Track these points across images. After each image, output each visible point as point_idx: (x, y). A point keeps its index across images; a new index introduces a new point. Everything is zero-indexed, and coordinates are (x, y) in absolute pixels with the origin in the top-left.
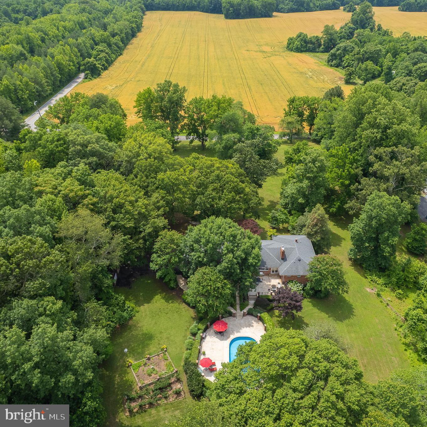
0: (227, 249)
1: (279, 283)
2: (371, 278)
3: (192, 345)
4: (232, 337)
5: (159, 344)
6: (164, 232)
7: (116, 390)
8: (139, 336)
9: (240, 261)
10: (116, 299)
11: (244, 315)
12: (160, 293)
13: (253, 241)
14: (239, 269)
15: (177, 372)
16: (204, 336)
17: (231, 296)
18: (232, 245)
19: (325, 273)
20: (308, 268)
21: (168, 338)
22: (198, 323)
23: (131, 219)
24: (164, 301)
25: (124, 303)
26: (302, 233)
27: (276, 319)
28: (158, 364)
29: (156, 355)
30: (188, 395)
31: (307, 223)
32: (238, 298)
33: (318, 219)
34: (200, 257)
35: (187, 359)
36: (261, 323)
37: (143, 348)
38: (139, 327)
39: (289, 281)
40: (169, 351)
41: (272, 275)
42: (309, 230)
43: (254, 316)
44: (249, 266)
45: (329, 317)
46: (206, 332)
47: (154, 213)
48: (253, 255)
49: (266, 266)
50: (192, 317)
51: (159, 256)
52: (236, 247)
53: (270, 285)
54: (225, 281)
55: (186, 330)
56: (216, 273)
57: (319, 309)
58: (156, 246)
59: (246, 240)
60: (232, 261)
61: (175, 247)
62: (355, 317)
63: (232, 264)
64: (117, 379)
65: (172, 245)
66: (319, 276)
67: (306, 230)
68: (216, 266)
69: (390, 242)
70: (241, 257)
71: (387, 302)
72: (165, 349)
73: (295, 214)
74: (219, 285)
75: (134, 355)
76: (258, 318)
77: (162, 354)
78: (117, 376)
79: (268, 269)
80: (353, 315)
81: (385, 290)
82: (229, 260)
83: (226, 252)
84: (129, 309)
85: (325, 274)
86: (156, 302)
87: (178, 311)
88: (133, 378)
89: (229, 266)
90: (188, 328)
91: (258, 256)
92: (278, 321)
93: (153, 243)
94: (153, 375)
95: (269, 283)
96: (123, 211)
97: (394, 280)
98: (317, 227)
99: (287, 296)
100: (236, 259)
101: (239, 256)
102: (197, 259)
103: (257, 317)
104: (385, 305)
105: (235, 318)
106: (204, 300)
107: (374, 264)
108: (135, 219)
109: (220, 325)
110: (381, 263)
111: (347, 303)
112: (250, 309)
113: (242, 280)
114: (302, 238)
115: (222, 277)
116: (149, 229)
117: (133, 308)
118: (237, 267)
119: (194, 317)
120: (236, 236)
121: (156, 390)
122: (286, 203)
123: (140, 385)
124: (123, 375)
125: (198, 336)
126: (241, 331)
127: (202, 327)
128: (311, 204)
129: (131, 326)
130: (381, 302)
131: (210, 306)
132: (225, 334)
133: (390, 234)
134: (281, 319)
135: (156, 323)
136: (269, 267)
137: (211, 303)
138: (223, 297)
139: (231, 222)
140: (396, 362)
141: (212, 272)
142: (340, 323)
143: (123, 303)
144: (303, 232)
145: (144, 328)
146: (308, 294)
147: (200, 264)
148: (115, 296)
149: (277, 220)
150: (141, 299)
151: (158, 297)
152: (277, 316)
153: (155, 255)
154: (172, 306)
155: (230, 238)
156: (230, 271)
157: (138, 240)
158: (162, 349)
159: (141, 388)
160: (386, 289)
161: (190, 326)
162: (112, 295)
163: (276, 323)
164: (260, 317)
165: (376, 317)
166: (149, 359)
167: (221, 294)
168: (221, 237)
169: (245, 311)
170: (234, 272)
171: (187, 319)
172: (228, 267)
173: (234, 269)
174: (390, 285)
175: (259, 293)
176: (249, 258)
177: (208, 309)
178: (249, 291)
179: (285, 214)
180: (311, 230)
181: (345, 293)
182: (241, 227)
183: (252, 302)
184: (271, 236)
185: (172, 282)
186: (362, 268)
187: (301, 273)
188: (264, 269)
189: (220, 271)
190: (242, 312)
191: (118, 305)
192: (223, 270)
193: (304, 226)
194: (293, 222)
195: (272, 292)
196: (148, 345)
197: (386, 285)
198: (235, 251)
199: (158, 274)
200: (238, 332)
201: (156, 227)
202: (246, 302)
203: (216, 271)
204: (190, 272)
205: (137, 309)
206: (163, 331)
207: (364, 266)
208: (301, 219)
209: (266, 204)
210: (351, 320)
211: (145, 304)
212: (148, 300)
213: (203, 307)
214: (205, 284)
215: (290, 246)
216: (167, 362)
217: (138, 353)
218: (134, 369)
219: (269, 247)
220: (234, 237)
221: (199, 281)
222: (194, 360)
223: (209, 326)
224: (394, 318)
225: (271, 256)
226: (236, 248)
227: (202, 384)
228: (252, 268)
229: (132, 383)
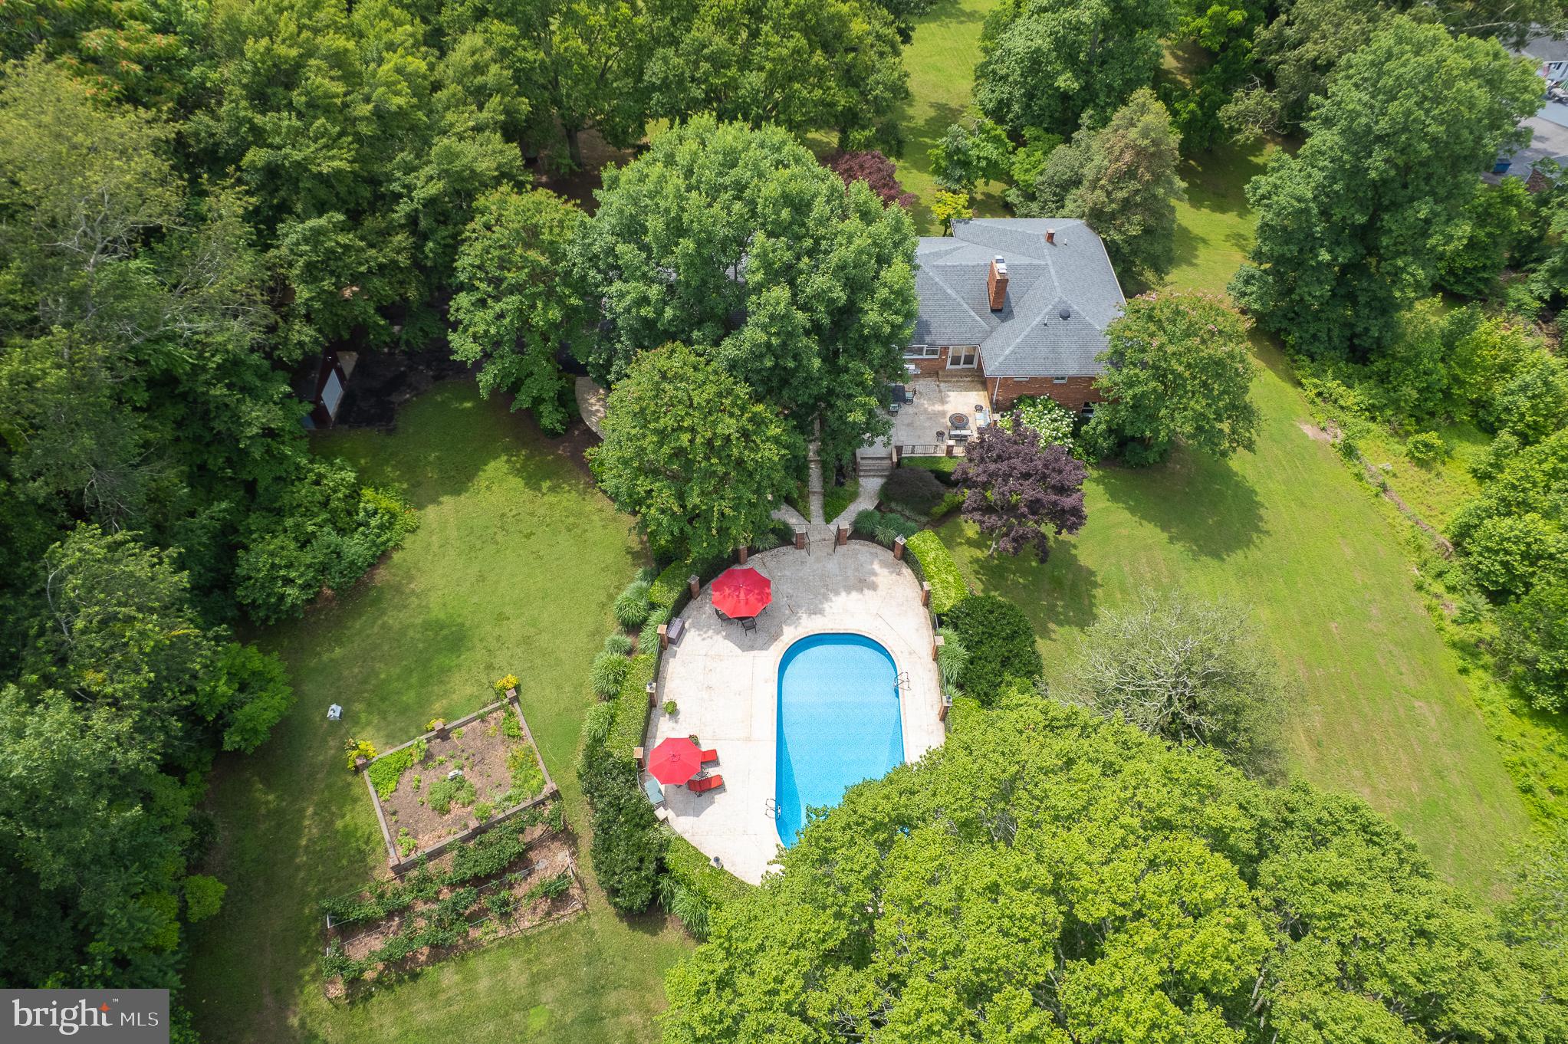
0: (767, 265)
1: (979, 408)
2: (1316, 386)
3: (619, 676)
4: (790, 635)
5: (490, 667)
6: (496, 196)
7: (302, 874)
8: (411, 633)
9: (826, 320)
10: (317, 483)
11: (840, 539)
12: (507, 450)
13: (881, 228)
14: (819, 355)
15: (555, 795)
16: (673, 634)
17: (786, 468)
18: (789, 248)
19: (1181, 369)
20: (1104, 346)
21: (527, 641)
22: (651, 577)
23: (341, 134)
24: (522, 483)
25: (354, 494)
26: (1065, 212)
27: (967, 553)
28: (478, 758)
29: (474, 719)
30: (598, 900)
31: (1089, 172)
32: (814, 471)
33: (1140, 152)
34: (644, 300)
35: (598, 741)
36: (907, 571)
37: (425, 682)
38: (413, 592)
39: (1020, 400)
40: (527, 696)
41: (953, 374)
42: (1100, 195)
43: (880, 543)
44: (866, 339)
45: (1172, 540)
46: (686, 612)
47: (462, 119)
48: (883, 293)
49: (928, 339)
50: (629, 551)
51: (482, 303)
52: (810, 253)
53: (943, 414)
54: (760, 408)
55: (603, 605)
56: (716, 372)
57: (1133, 511)
58: (466, 261)
59: (854, 223)
60: (786, 316)
61: (544, 261)
62: (1267, 540)
63: (790, 335)
64: (311, 827)
65: (533, 254)
66: (1153, 384)
67: (1083, 197)
68: (717, 343)
69: (1432, 241)
70: (832, 301)
71: (1381, 479)
72: (511, 694)
73: (1037, 139)
74: (729, 426)
75: (383, 715)
76: (898, 552)
77: (501, 714)
78: (310, 811)
79: (934, 352)
80: (1258, 530)
81: (1368, 431)
82: (772, 317)
83: (759, 277)
84: (374, 522)
85: (1180, 375)
86: (488, 488)
87: (575, 525)
88: (371, 821)
89: (774, 341)
90: (611, 598)
91: (903, 294)
92: (977, 560)
93: (452, 248)
94: (456, 809)
95: (938, 407)
96: (298, 98)
97: (1410, 392)
98: (1134, 185)
99: (1024, 469)
100: (804, 308)
101: (819, 296)
102: (634, 310)
103: (891, 546)
104: (1375, 490)
105: (803, 552)
106: (666, 493)
107: (1336, 333)
108: (359, 138)
109: (738, 589)
110: (1367, 330)
111: (1237, 484)
112: (864, 516)
113: (833, 400)
114: (1070, 227)
115: (743, 390)
116: (427, 186)
117: (393, 516)
118: (812, 344)
119: (637, 547)
120: (809, 205)
121: (463, 883)
122: (1001, 102)
123: (396, 856)
124: (334, 809)
125: (647, 633)
126: (826, 606)
127: (664, 593)
128: (1102, 99)
129: (381, 591)
130: (1359, 477)
131: (694, 517)
132: (759, 622)
133: (1438, 208)
134: (987, 553)
135: (481, 578)
136: (941, 342)
137: (695, 507)
138: (751, 475)
139: (784, 143)
140: (1433, 721)
141: (696, 369)
142: (1213, 563)
143: (350, 496)
144: (1070, 205)
145: (434, 600)
146: (1091, 449)
147: (650, 335)
148: (310, 470)
149: (966, 164)
150: (432, 474)
151: (497, 468)
152: (970, 542)
153: (463, 300)
154: (551, 506)
155: (778, 214)
156: (777, 365)
157: (387, 233)
158: (500, 694)
159: (400, 870)
160: (1373, 426)
161: (619, 588)
162: (298, 468)
163: (968, 570)
164: (904, 548)
165: (1343, 536)
166: (444, 735)
167: (740, 463)
168: (737, 206)
169: (844, 522)
170: (796, 369)
171: (610, 559)
172: (768, 345)
173: (795, 357)
174: (1389, 412)
175: (899, 449)
176: (866, 306)
177: (688, 529)
178: (861, 443)
179: (997, 140)
180: (1109, 194)
181: (1240, 449)
182: (828, 170)
183: (871, 486)
184: (946, 222)
185: (546, 409)
186: (1282, 345)
187: (1072, 368)
188: (920, 351)
189: (733, 366)
190: (833, 527)
191: (325, 504)
192: (746, 361)
193: (1077, 182)
194: (1027, 171)
195: (952, 442)
196: (445, 671)
197: (1372, 412)
198: (801, 272)
199: (486, 378)
200: (815, 611)
201: (459, 177)
202: (849, 486)
203: (714, 364)
204: (614, 368)
205: (409, 517)
206: (508, 610)
207: (1291, 340)
208: (1062, 158)
209: (919, 113)
210: (1254, 554)
211: (445, 499)
212: (458, 479)
213: (665, 520)
214: (665, 422)
215: (1026, 261)
216: (516, 748)
217: (404, 710)
218: (376, 785)
219: (940, 262)
220: (800, 206)
221: (643, 410)
222: (624, 748)
223: (696, 589)
224: (1408, 543)
225: (947, 297)
226: (806, 259)
227: (653, 866)
228: (878, 351)
229: (367, 843)
